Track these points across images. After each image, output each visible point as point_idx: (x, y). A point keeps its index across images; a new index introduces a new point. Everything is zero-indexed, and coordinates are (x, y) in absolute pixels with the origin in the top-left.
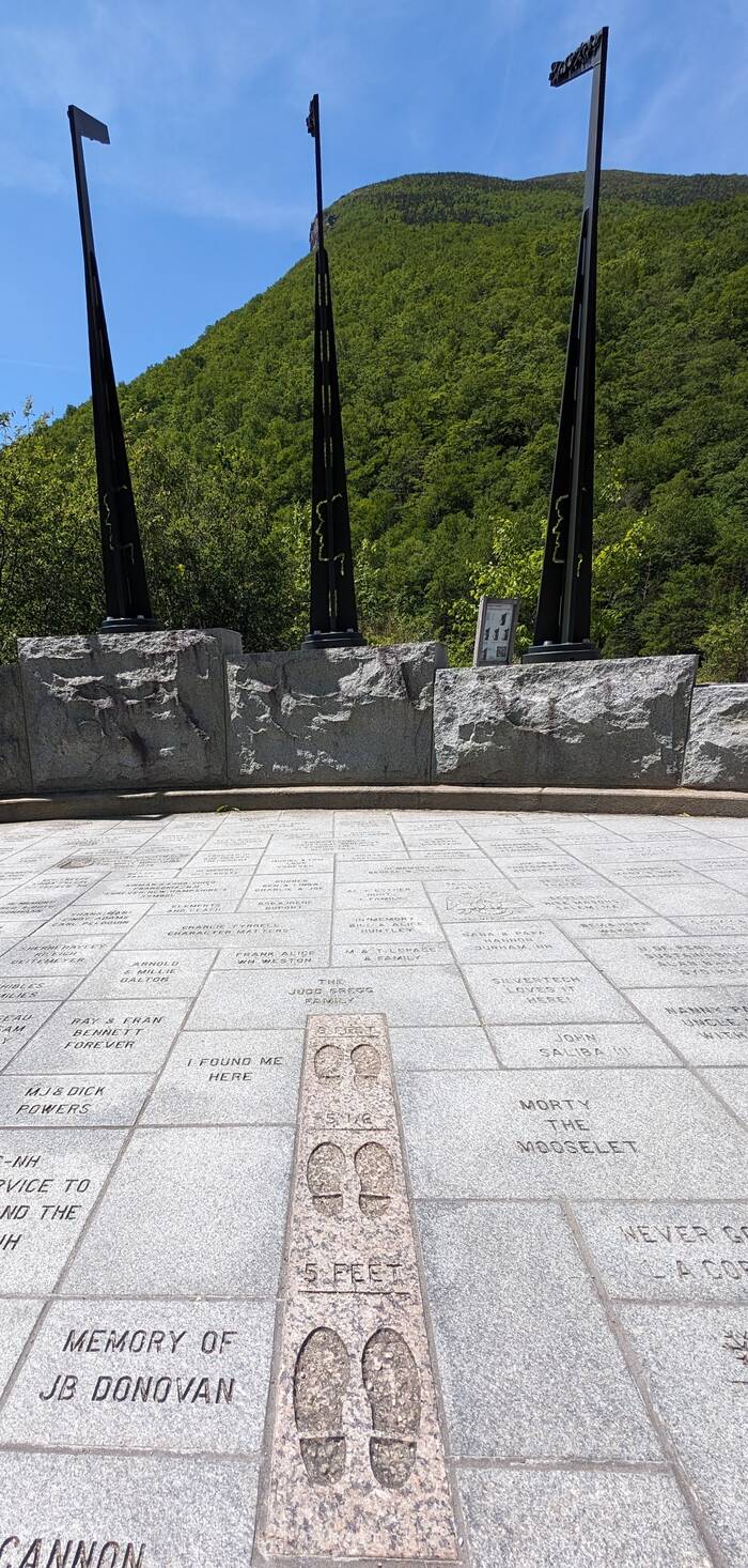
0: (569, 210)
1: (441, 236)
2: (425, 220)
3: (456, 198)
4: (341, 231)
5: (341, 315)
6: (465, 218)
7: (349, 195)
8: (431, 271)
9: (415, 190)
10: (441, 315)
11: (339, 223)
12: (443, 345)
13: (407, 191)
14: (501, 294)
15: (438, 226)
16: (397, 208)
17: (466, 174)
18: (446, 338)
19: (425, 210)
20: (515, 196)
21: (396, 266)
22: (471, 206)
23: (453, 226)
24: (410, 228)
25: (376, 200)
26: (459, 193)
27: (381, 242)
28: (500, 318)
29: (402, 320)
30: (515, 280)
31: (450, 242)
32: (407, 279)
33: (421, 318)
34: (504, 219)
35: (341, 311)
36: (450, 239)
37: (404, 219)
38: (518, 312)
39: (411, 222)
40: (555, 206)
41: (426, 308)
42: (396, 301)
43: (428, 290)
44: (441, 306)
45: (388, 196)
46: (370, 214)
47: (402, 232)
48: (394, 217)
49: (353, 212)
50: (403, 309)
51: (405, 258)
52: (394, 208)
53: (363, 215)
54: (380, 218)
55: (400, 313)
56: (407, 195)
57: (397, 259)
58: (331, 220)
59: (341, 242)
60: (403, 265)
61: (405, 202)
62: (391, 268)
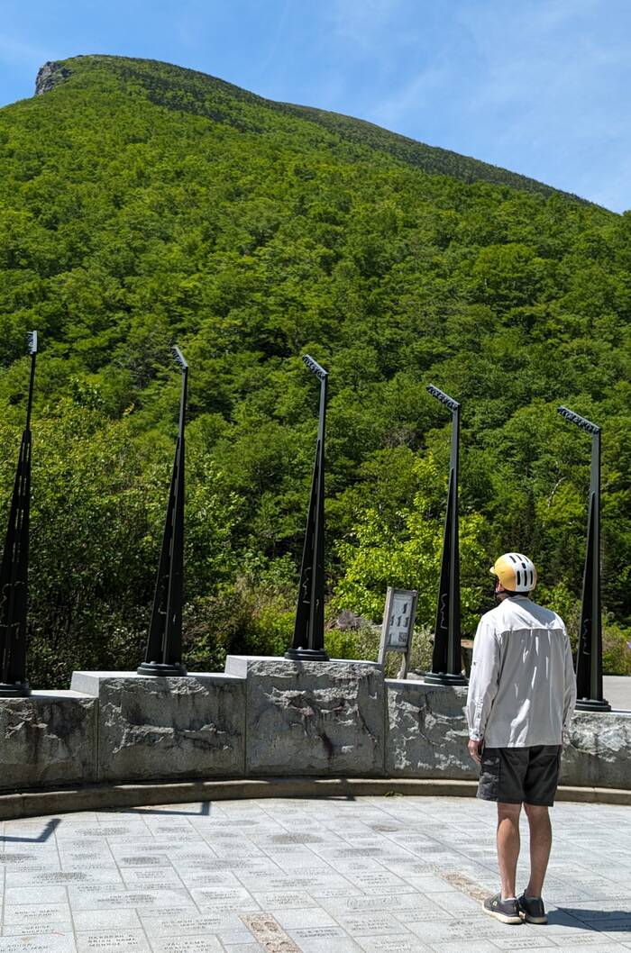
0: (322, 141)
1: (192, 126)
2: (174, 107)
3: (207, 96)
4: (76, 87)
5: (73, 170)
6: (217, 117)
7: (87, 56)
8: (182, 157)
9: (163, 75)
10: (193, 204)
11: (75, 79)
12: (197, 234)
13: (155, 74)
14: (260, 201)
15: (189, 116)
16: (143, 86)
17: (217, 79)
18: (200, 228)
19: (174, 98)
20: (268, 113)
21: (141, 141)
22: (223, 108)
23: (206, 121)
24: (159, 109)
25: (119, 71)
26: (211, 92)
27: (123, 112)
28: (260, 225)
29: (148, 195)
30: (273, 192)
31: (202, 135)
32: (153, 157)
33: (171, 200)
34: (259, 130)
35: (74, 166)
36: (202, 131)
37: (151, 98)
38: (279, 223)
39: (158, 103)
40: (309, 134)
41: (177, 192)
42: (141, 174)
43: (179, 174)
44: (194, 194)
45: (132, 72)
46: (112, 82)
47: (148, 110)
48: (139, 93)
49: (92, 75)
50: (149, 186)
51: (151, 135)
52: (139, 84)
53: (103, 80)
54: (123, 89)
55: (145, 188)
56: (153, 78)
57: (141, 134)
58: (65, 72)
59: (77, 97)
60: (149, 141)
61: (151, 82)
62: (135, 141)
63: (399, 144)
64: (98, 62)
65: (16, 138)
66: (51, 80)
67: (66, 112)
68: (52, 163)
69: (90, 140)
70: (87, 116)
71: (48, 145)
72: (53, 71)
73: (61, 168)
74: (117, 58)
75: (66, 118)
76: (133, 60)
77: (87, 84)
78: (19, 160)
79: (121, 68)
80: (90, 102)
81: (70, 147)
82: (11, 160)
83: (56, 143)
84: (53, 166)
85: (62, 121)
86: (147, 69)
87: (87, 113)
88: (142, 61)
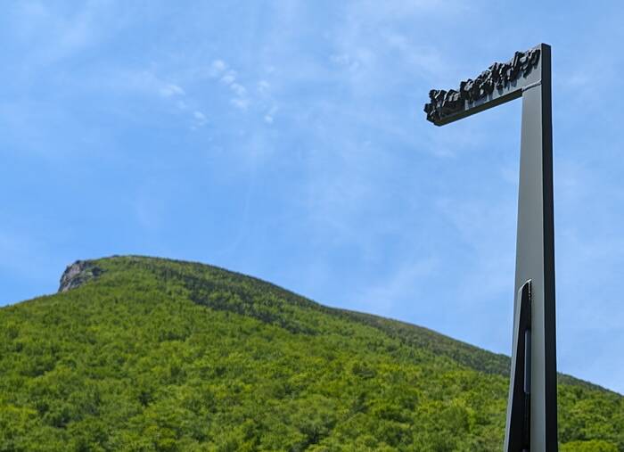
0: (381, 345)
1: (238, 326)
2: (217, 308)
3: (257, 299)
4: (108, 284)
5: (94, 365)
6: (267, 318)
7: (123, 257)
8: (225, 354)
9: (207, 277)
10: (235, 401)
11: (106, 277)
12: (238, 432)
13: (200, 276)
14: (316, 399)
15: (234, 316)
16: (185, 286)
17: (267, 283)
18: (241, 427)
19: (219, 299)
20: (322, 317)
21: (178, 338)
22: (274, 310)
23: (252, 322)
24: (201, 308)
25: (159, 272)
26: (261, 295)
27: (160, 309)
28: (313, 423)
29: (182, 392)
30: (329, 389)
31: (249, 334)
32: (191, 354)
33: (209, 397)
34: (312, 333)
35: (95, 362)
36: (248, 331)
37: (193, 298)
38: (336, 421)
39: (201, 303)
40: (367, 338)
41: (219, 389)
42: (175, 371)
43: (220, 372)
44: (237, 391)
45: (173, 273)
46: (150, 281)
47: (189, 309)
48: (180, 293)
49: (127, 274)
50: (184, 382)
51: (190, 333)
52: (181, 285)
53: (139, 279)
54: (162, 288)
55: (180, 385)
56: (197, 279)
57: (180, 331)
58: (96, 271)
59: (107, 294)
60: (188, 339)
61: (195, 283)
62: (171, 337)
63: (462, 351)
64: (135, 262)
65: (27, 333)
66: (78, 279)
67: (94, 308)
68: (69, 358)
69: (118, 336)
70: (117, 313)
71: (66, 340)
72: (82, 270)
73: (79, 364)
74: (157, 259)
75: (92, 314)
76: (176, 261)
77: (120, 282)
78: (29, 355)
79: (162, 268)
80: (122, 299)
81: (93, 343)
82: (19, 354)
83: (77, 339)
84: (69, 361)
85: (86, 317)
86: (191, 271)
87: (118, 309)
88: (185, 263)
